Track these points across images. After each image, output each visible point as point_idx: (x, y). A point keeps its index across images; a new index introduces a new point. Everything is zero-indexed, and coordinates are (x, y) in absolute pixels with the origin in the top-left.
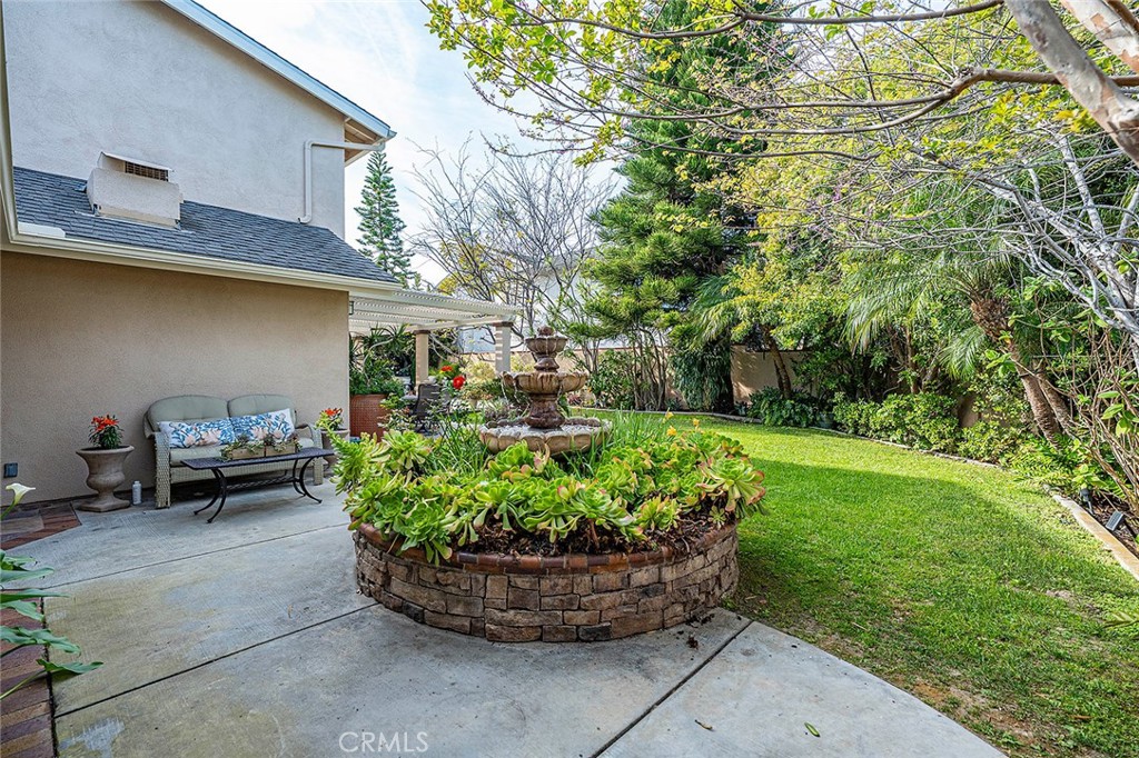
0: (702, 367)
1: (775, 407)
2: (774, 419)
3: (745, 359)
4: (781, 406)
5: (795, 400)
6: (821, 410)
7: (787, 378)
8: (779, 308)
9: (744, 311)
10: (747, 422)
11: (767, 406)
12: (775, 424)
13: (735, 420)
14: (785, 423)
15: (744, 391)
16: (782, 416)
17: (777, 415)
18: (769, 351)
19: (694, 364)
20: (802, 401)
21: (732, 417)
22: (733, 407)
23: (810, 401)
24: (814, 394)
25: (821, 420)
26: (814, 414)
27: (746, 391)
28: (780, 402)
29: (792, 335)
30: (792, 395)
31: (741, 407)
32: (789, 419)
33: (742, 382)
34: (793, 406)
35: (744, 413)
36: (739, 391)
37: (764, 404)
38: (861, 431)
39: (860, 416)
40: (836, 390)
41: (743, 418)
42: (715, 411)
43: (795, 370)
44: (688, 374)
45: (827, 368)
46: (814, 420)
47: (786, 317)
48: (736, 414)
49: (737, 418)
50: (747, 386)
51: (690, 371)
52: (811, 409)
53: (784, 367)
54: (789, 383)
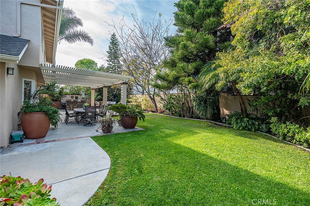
0: (205, 102)
1: (239, 121)
2: (238, 126)
3: (226, 99)
4: (242, 121)
5: (249, 118)
6: (262, 123)
7: (245, 108)
8: (241, 71)
9: (222, 75)
10: (226, 126)
11: (235, 120)
12: (238, 129)
13: (220, 125)
14: (244, 129)
15: (225, 112)
16: (242, 125)
17: (240, 124)
18: (237, 95)
19: (202, 100)
20: (252, 119)
21: (219, 123)
22: (220, 119)
23: (257, 119)
24: (259, 116)
25: (262, 128)
26: (259, 125)
27: (226, 112)
28: (241, 119)
29: (248, 87)
30: (248, 116)
31: (223, 119)
32: (245, 127)
33: (225, 108)
34: (248, 121)
35: (224, 122)
36: (223, 112)
37: (234, 119)
38: (288, 139)
39: (288, 132)
40: (272, 116)
41: (224, 124)
42: (212, 120)
43: (249, 104)
44: (199, 105)
45: (267, 104)
46: (259, 128)
47: (245, 76)
48: (221, 122)
49: (221, 124)
50: (227, 110)
51: (200, 103)
52: (257, 123)
53: (244, 103)
54: (246, 110)
